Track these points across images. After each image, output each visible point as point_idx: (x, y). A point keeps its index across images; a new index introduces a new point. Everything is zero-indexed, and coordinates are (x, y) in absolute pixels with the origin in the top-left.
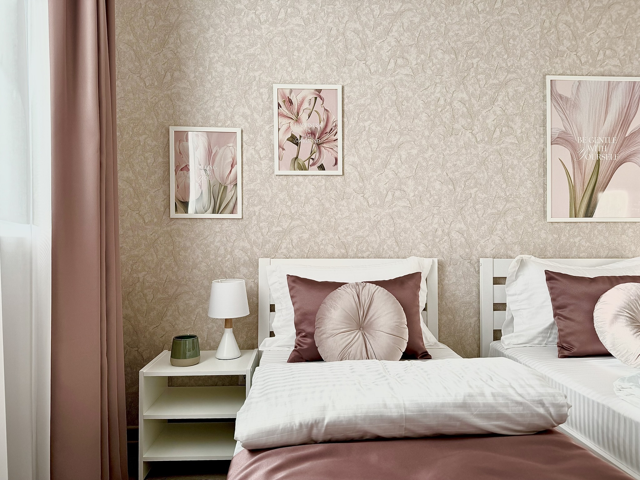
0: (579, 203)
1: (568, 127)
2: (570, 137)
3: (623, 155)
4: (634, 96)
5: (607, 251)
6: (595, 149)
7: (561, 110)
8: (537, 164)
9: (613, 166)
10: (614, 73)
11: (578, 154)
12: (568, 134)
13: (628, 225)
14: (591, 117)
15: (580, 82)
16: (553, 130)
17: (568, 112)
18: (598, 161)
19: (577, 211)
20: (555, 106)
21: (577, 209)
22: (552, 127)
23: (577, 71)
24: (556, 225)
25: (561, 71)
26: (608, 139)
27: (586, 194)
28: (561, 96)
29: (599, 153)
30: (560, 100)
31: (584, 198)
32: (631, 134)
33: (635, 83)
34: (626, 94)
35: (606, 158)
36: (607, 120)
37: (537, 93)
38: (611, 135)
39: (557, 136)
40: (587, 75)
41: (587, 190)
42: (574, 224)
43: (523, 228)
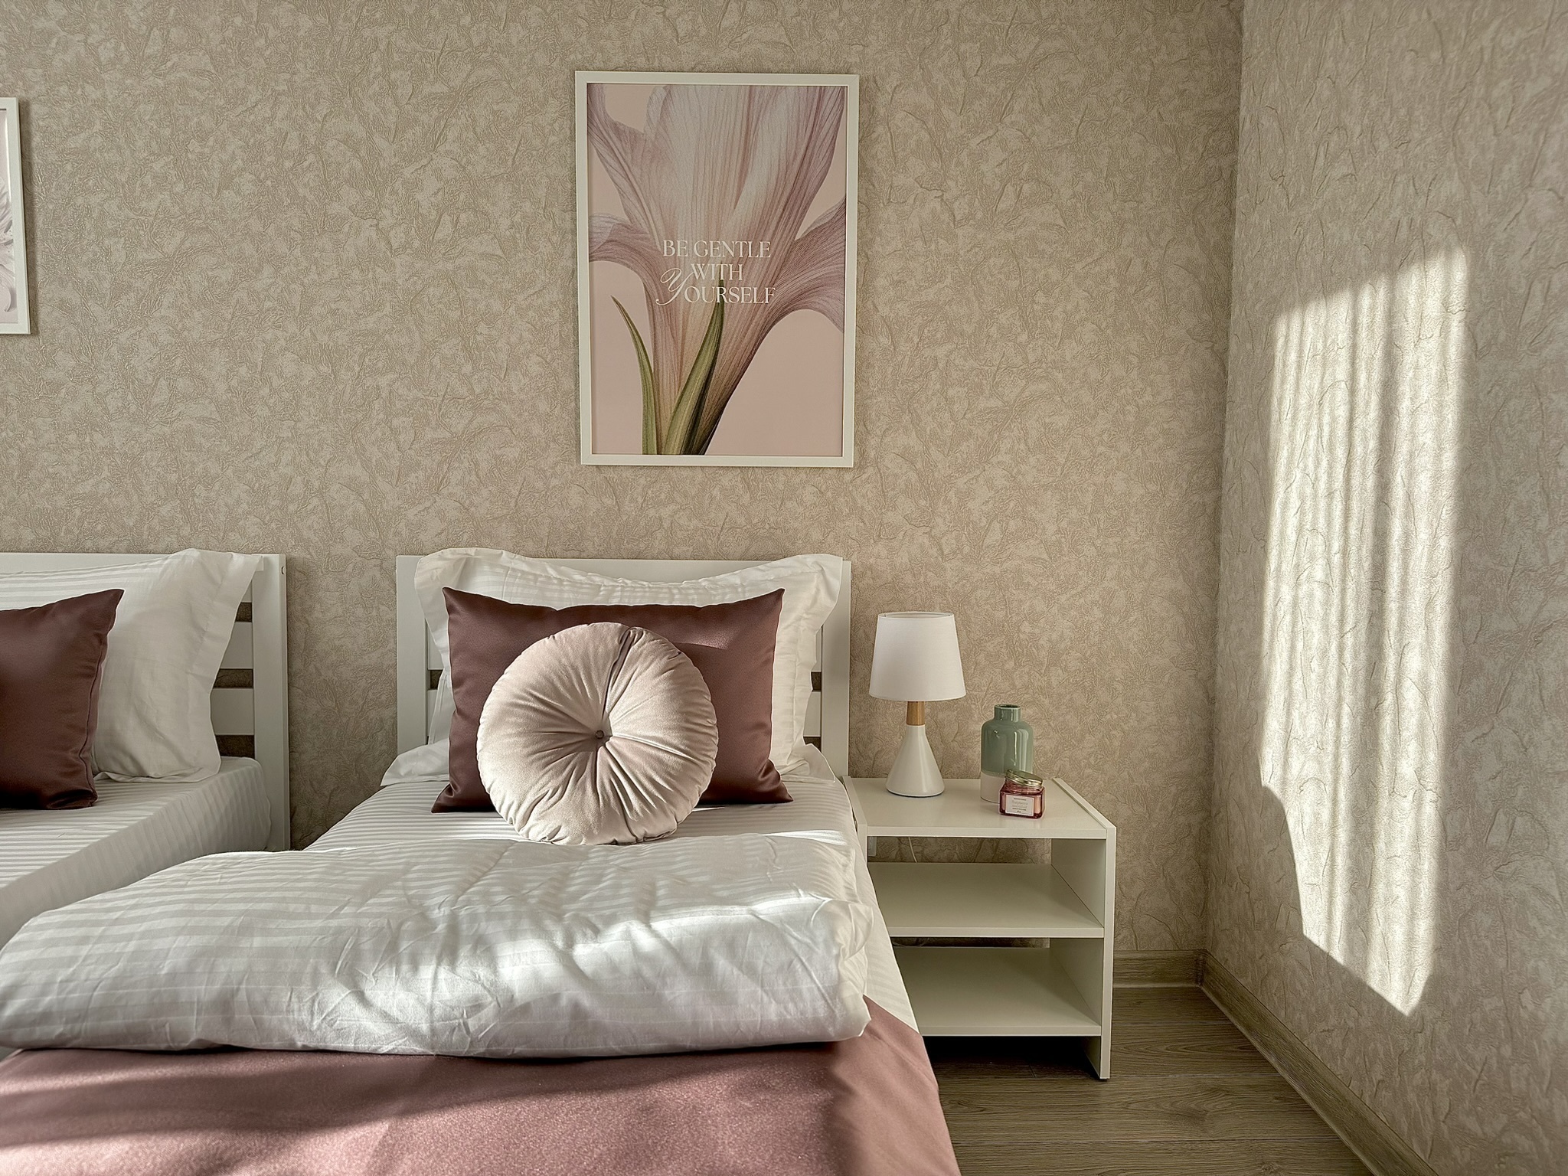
0: (669, 417)
1: (637, 212)
2: (642, 239)
3: (787, 288)
4: (821, 128)
5: (747, 542)
6: (711, 272)
7: (616, 166)
8: (556, 313)
9: (760, 320)
10: (771, 65)
11: (664, 287)
12: (638, 232)
13: (803, 475)
14: (700, 184)
15: (669, 88)
16: (595, 221)
17: (636, 170)
18: (720, 307)
19: (664, 438)
20: (600, 155)
21: (664, 433)
22: (594, 212)
23: (666, 61)
24: (611, 474)
25: (620, 59)
26: (745, 247)
27: (687, 393)
28: (616, 128)
29: (721, 284)
30: (615, 139)
31: (683, 403)
32: (811, 234)
33: (823, 90)
34: (799, 121)
35: (742, 297)
36: (743, 194)
37: (555, 121)
38: (755, 233)
39: (606, 237)
40: (692, 70)
41: (691, 383)
42: (658, 471)
43: (521, 479)
